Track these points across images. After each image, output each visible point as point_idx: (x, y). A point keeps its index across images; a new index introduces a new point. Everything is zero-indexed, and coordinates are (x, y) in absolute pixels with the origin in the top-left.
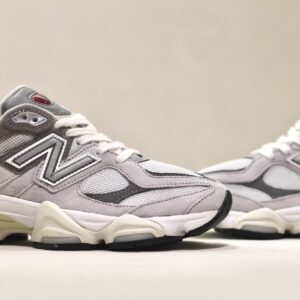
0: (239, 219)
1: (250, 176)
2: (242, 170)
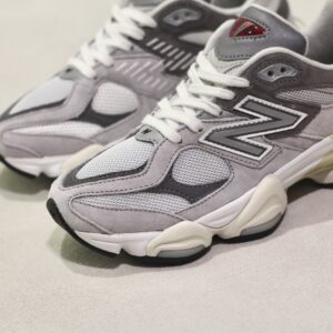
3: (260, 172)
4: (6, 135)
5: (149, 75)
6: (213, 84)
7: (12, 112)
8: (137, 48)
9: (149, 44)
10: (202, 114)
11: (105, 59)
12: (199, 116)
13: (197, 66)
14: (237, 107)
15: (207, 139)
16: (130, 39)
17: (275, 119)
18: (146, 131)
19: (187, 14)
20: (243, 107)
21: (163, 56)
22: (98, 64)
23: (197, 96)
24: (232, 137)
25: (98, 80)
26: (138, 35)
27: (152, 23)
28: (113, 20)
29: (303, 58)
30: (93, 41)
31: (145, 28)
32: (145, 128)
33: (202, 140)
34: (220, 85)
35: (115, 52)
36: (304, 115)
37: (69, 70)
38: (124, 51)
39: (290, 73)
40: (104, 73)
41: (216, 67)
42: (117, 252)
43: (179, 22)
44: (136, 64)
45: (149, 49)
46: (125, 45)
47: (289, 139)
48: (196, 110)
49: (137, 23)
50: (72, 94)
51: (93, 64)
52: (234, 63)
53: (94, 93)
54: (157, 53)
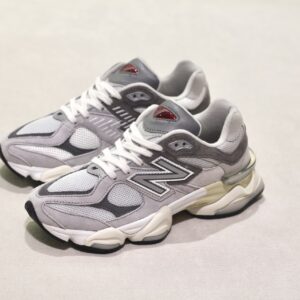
0: (88, 239)
1: (97, 197)
2: (90, 191)
3: (161, 204)
4: (12, 148)
5: (110, 128)
6: (139, 145)
7: (18, 133)
8: (105, 109)
9: (114, 109)
10: (131, 163)
11: (84, 112)
12: (129, 164)
13: (130, 131)
14: (153, 162)
15: (132, 179)
16: (103, 103)
17: (174, 173)
18: (94, 168)
19: (142, 95)
20: (157, 163)
21: (121, 118)
22: (79, 115)
23: (128, 151)
24: (147, 180)
25: (77, 125)
26: (109, 101)
27: (119, 96)
28: (95, 87)
29: (197, 138)
30: (79, 97)
31: (114, 99)
32: (93, 166)
33: (128, 179)
34: (145, 147)
35: (91, 109)
36: (192, 173)
37: (60, 114)
38: (97, 110)
39: (188, 147)
40: (82, 121)
41: (143, 135)
42: (67, 240)
43: (136, 99)
44: (103, 119)
45: (114, 112)
46: (98, 106)
47: (180, 186)
48: (127, 160)
49: (109, 94)
50: (58, 130)
51: (76, 114)
52: (154, 135)
53: (73, 133)
54: (118, 116)
